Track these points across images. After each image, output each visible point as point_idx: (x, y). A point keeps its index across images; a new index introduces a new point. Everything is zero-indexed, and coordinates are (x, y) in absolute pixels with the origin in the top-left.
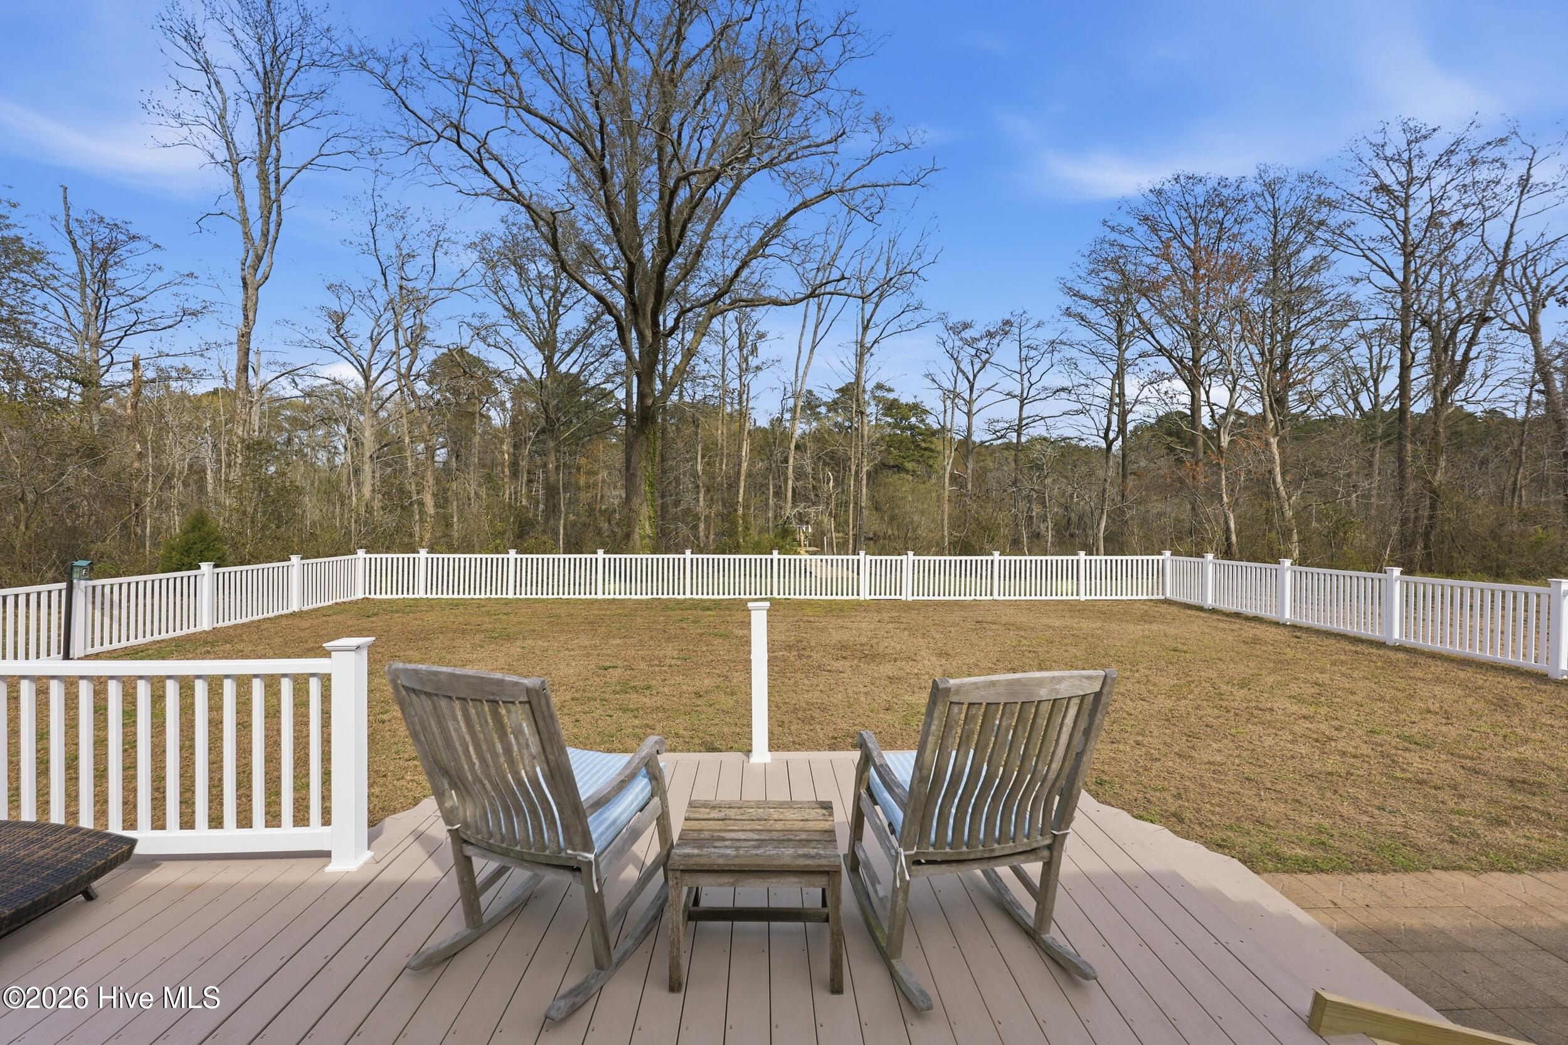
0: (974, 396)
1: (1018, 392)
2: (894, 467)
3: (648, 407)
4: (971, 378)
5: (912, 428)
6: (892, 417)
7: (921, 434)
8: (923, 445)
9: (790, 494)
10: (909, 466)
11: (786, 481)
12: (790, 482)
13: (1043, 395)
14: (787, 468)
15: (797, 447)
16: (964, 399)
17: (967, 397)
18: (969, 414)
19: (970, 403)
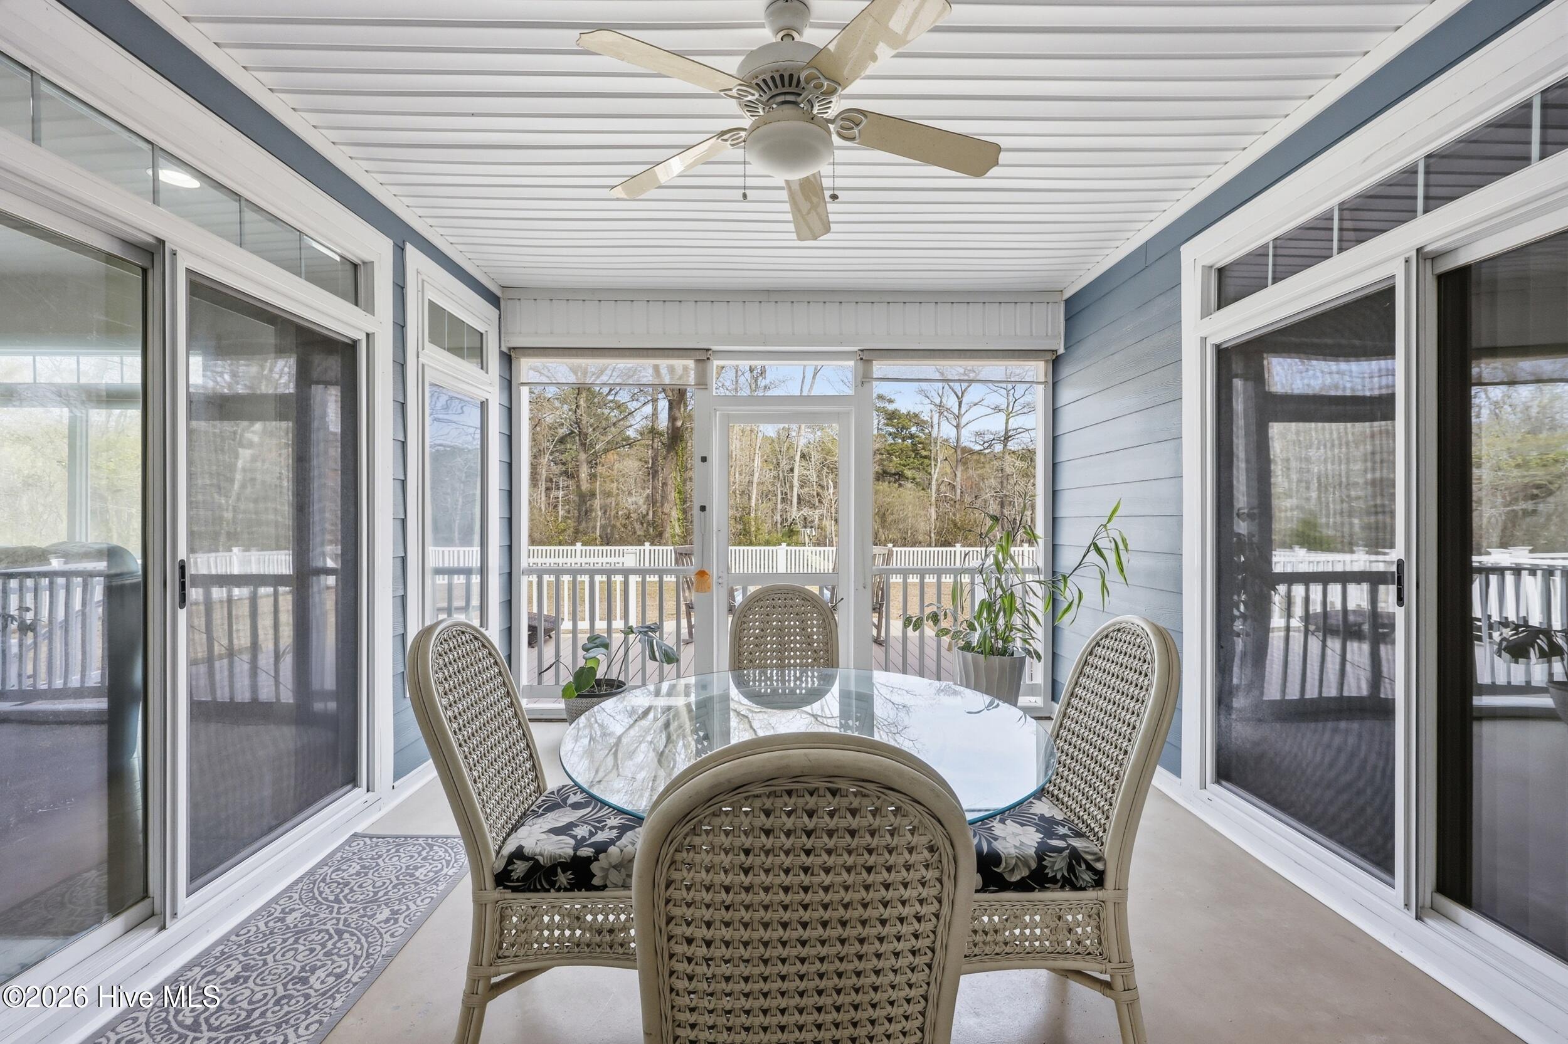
0: (963, 410)
1: (1004, 407)
2: (895, 474)
3: (678, 429)
4: (960, 395)
5: (912, 436)
6: (893, 426)
7: (920, 443)
8: (924, 453)
9: (795, 500)
10: (908, 473)
11: (792, 487)
12: (795, 490)
13: (1025, 410)
14: (793, 477)
15: (803, 456)
16: (954, 414)
17: (956, 412)
18: (957, 427)
19: (958, 417)
